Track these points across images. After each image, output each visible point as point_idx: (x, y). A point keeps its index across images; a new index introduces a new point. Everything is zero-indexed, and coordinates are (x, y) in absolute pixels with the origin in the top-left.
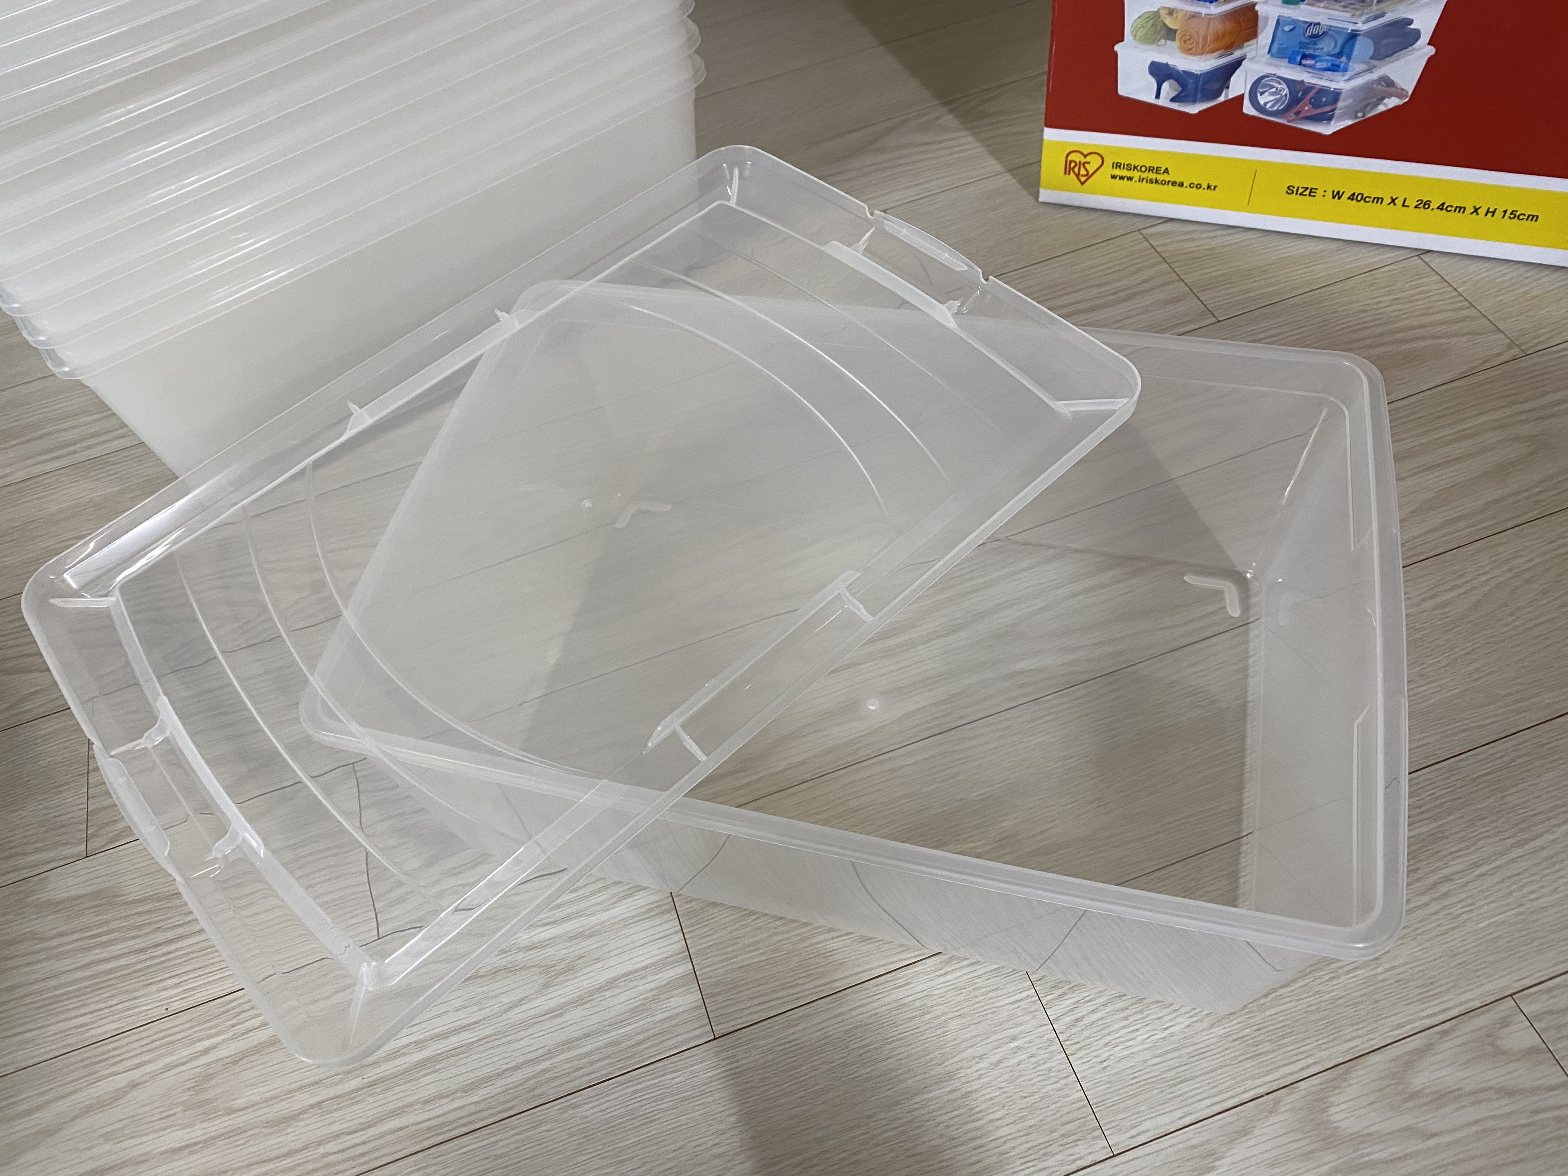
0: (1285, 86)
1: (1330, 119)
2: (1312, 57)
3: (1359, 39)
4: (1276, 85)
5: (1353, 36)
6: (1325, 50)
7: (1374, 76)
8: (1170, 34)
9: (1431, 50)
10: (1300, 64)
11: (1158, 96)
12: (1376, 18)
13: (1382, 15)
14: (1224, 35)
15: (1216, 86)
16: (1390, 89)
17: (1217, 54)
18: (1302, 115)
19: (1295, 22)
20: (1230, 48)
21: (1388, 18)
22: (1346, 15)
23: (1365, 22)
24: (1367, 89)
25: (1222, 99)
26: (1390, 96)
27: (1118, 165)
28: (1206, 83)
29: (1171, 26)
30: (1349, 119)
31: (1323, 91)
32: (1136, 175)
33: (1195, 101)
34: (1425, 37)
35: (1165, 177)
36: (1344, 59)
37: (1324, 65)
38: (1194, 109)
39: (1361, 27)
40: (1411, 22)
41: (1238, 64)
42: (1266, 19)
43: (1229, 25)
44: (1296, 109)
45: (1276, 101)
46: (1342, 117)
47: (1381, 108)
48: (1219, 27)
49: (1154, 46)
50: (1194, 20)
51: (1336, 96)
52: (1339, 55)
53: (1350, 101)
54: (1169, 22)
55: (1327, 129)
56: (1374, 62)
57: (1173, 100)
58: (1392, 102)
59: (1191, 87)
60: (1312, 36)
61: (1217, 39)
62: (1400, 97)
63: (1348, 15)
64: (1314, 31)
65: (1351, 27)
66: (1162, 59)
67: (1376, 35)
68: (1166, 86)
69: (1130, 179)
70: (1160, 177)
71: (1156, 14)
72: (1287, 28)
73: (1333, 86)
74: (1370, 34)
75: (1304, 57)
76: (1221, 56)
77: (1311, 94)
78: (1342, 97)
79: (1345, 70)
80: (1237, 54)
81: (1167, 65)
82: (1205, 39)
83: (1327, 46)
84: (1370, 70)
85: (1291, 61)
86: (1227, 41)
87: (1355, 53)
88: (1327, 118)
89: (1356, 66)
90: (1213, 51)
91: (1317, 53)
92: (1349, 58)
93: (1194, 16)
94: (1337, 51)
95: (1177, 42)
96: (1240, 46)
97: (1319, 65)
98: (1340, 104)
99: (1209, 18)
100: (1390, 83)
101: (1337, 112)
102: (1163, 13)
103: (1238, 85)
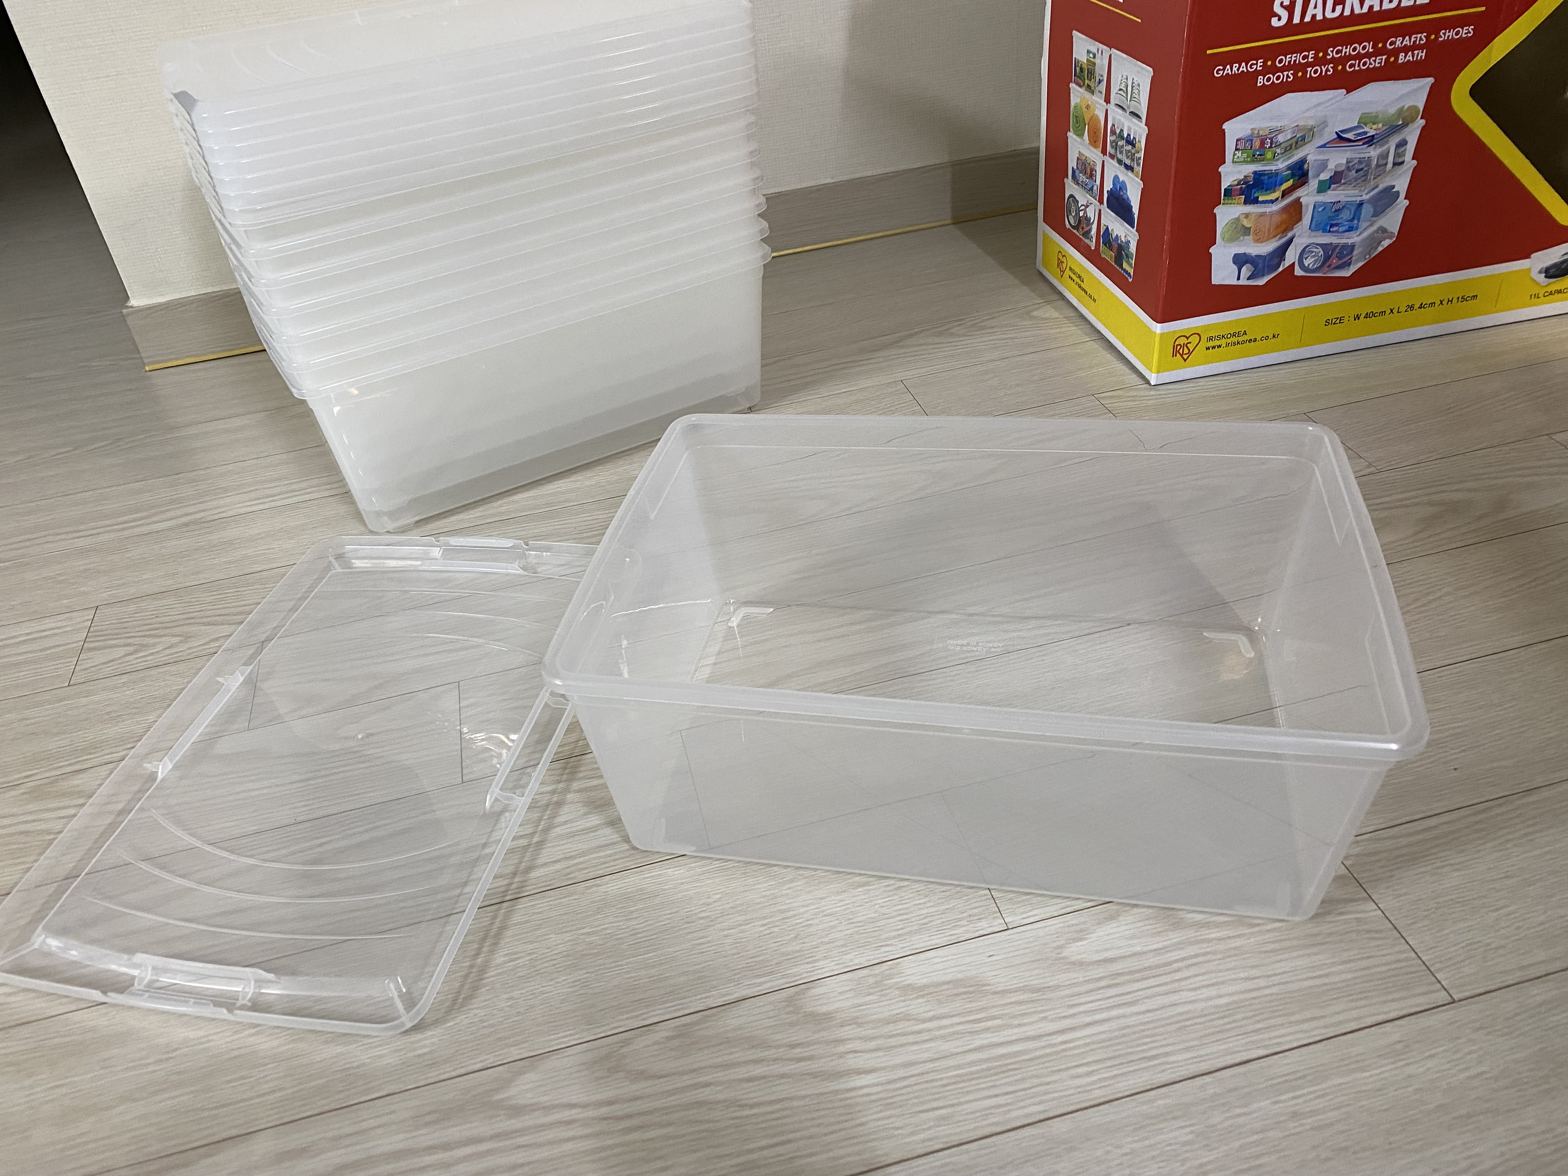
0: (1320, 250)
1: (1349, 264)
2: (1337, 225)
3: (1364, 206)
4: (1315, 250)
5: (1361, 204)
6: (1345, 218)
7: (1374, 228)
8: (1246, 231)
9: (1407, 202)
10: (1330, 231)
11: (1238, 279)
12: (1373, 189)
13: (1377, 187)
14: (1281, 223)
15: (1276, 261)
16: (1386, 234)
17: (1277, 238)
18: (1332, 267)
19: (1325, 203)
20: (1285, 231)
21: (1381, 187)
22: (1356, 192)
23: (1367, 194)
24: (1371, 237)
25: (1281, 269)
26: (1384, 239)
27: (1211, 339)
28: (1270, 261)
29: (1248, 226)
30: (1361, 261)
31: (1344, 246)
32: (1223, 342)
33: (1263, 275)
34: (1403, 195)
35: (1245, 338)
36: (1356, 221)
37: (1344, 228)
38: (1261, 282)
39: (1365, 197)
40: (1393, 187)
41: (1290, 242)
42: (1307, 206)
43: (1284, 216)
44: (1328, 264)
45: (1316, 261)
46: (1358, 261)
47: (1380, 249)
48: (1277, 219)
49: (1236, 242)
50: (1262, 218)
51: (1353, 247)
52: (1352, 220)
53: (1360, 249)
54: (1246, 223)
55: (1347, 273)
56: (1374, 219)
57: (1249, 279)
58: (1386, 243)
59: (1260, 266)
60: (1336, 211)
61: (1277, 227)
62: (1390, 238)
63: (1356, 191)
64: (1340, 206)
65: (1359, 199)
66: (1241, 250)
67: (1374, 201)
68: (1244, 269)
69: (1219, 346)
70: (1240, 339)
71: (1238, 219)
72: (1320, 210)
73: (1350, 241)
74: (1369, 201)
75: (1332, 226)
76: (1280, 238)
77: (1337, 250)
78: (1356, 247)
79: (1357, 228)
80: (1290, 235)
81: (1245, 254)
82: (1269, 230)
83: (1346, 215)
84: (1371, 225)
85: (1324, 231)
86: (1283, 226)
87: (1362, 216)
88: (1348, 264)
89: (1364, 225)
90: (1275, 236)
91: (1339, 221)
92: (1359, 221)
93: (1262, 215)
94: (1351, 217)
95: (1251, 237)
96: (1292, 229)
97: (1341, 229)
98: (1355, 253)
99: (1272, 214)
100: (1383, 230)
101: (1354, 258)
102: (1242, 217)
103: (1291, 256)
